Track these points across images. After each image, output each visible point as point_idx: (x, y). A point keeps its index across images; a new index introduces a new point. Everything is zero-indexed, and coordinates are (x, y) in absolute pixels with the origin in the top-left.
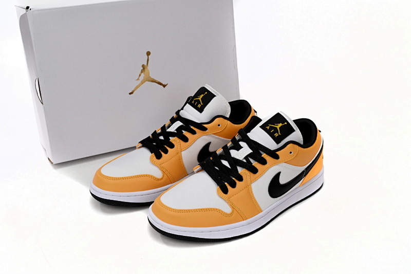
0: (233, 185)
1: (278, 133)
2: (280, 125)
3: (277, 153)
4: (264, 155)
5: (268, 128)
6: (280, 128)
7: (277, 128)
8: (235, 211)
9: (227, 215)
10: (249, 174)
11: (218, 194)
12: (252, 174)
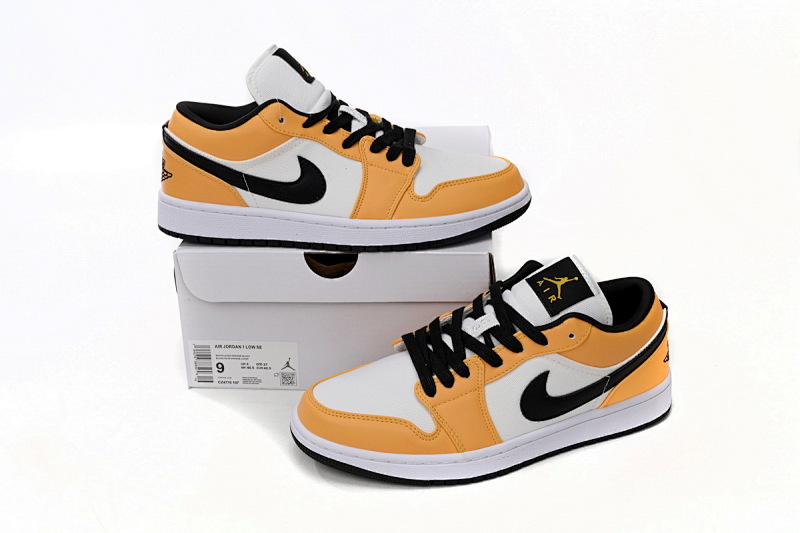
0: (448, 382)
1: (557, 296)
2: (565, 280)
3: (543, 332)
4: (519, 335)
5: (540, 283)
6: (562, 286)
7: (556, 285)
8: (442, 431)
9: (424, 436)
10: (482, 365)
11: (417, 394)
12: (488, 366)
